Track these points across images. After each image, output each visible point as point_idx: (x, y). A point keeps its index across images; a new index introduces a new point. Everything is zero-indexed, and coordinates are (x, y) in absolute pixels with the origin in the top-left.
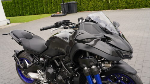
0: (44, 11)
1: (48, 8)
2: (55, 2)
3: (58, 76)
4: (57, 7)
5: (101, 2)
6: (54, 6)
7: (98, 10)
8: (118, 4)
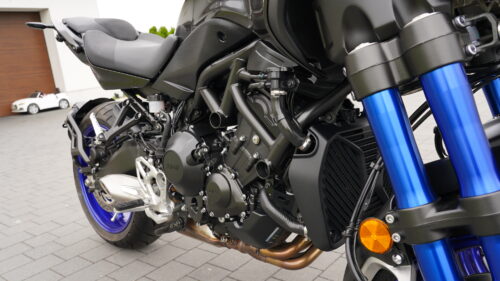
3: (214, 170)
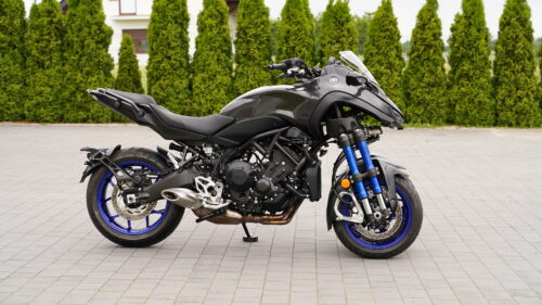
3: (260, 178)
5: (102, 76)
7: (85, 121)
8: (190, 96)
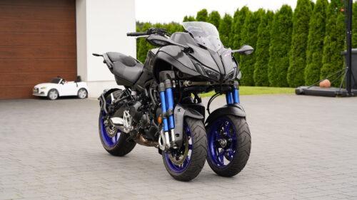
0: (288, 74)
1: (305, 64)
2: (334, 43)
3: (144, 113)
4: (339, 62)
6: (329, 60)
